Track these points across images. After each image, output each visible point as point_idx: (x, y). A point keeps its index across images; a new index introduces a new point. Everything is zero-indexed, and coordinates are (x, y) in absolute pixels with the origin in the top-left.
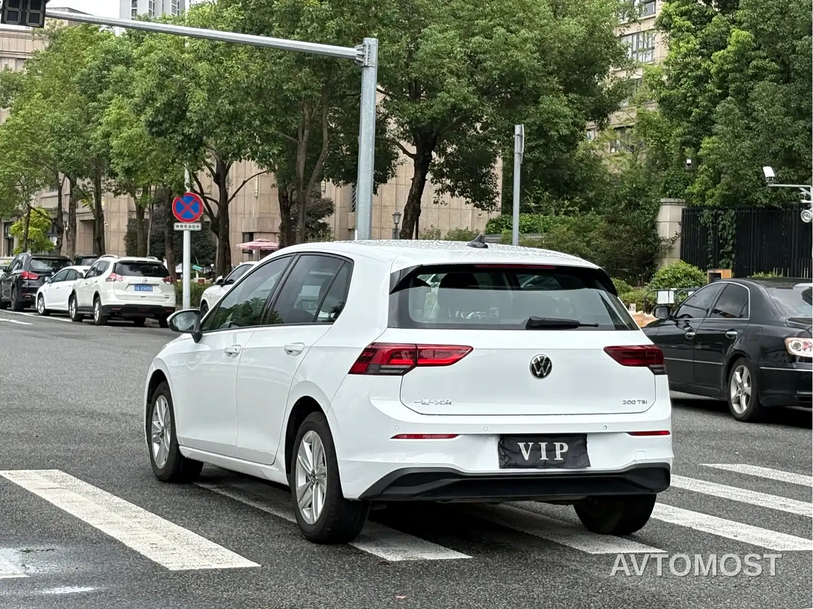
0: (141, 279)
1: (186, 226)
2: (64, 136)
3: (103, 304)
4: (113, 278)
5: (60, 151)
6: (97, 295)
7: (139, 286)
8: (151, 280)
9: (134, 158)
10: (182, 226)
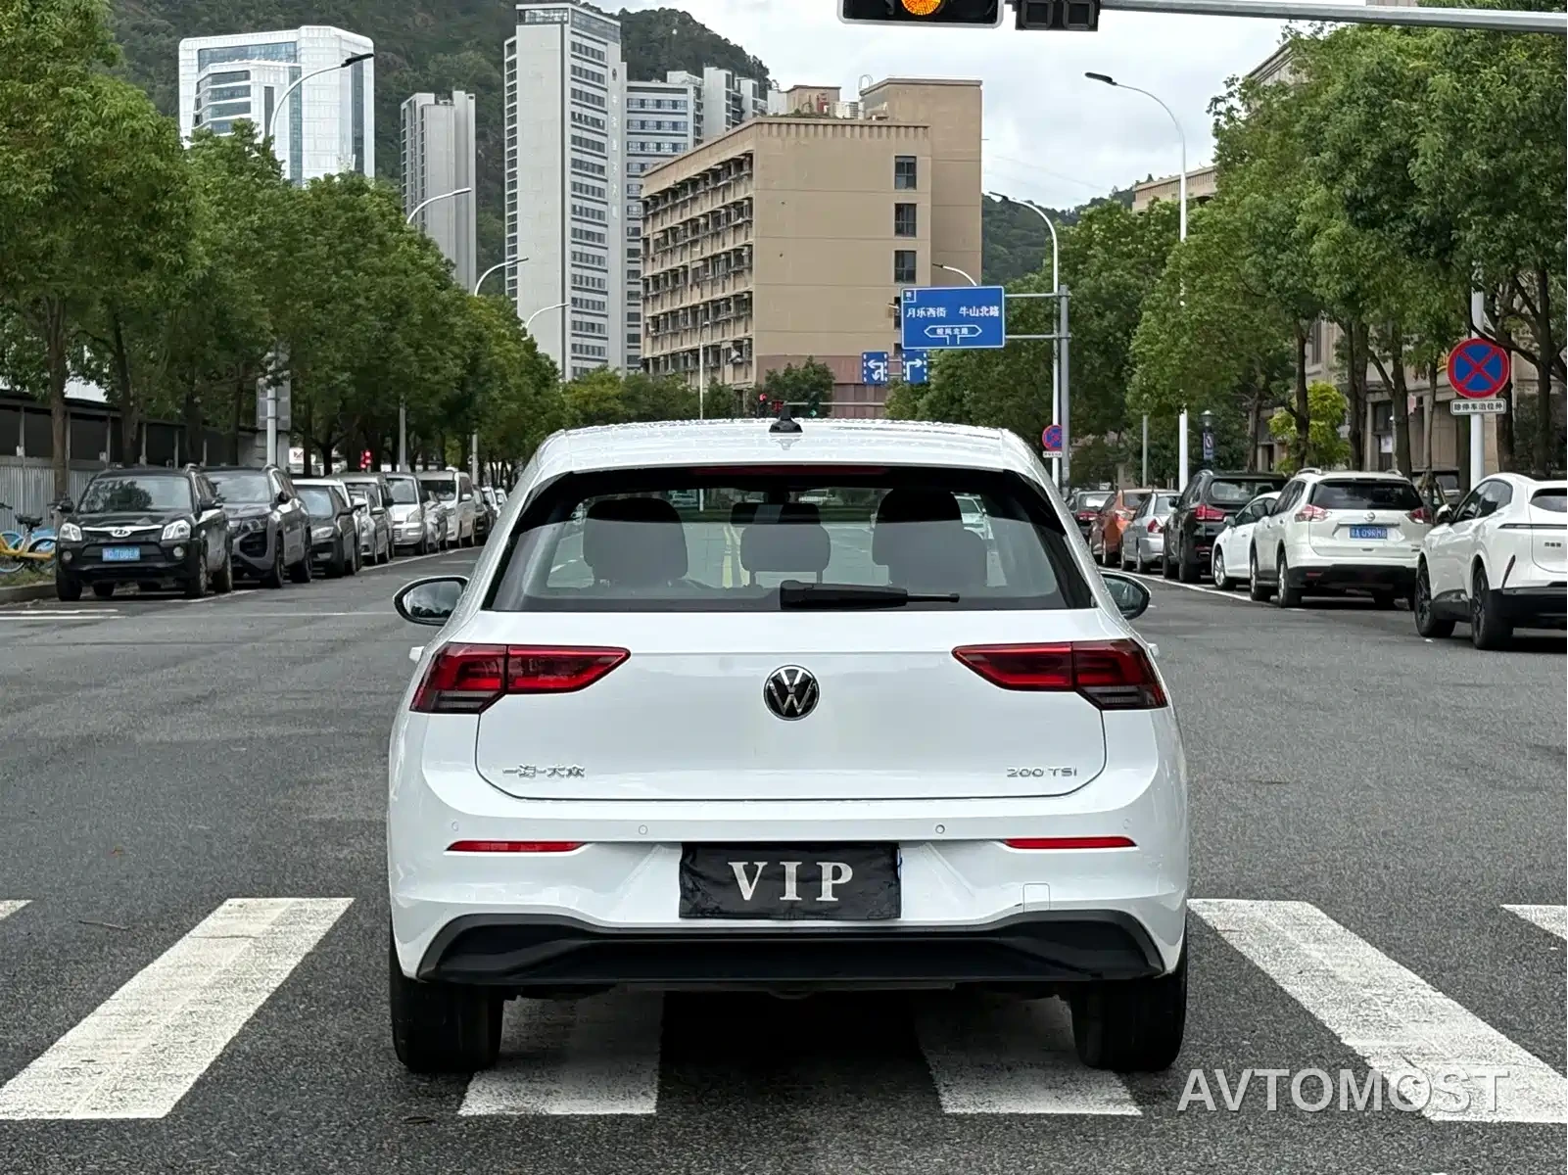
0: (1361, 516)
1: (1474, 406)
2: (1274, 243)
3: (1290, 566)
4: (1309, 513)
5: (1267, 273)
6: (1281, 549)
7: (1359, 530)
8: (1382, 515)
9: (1352, 275)
10: (1466, 407)
